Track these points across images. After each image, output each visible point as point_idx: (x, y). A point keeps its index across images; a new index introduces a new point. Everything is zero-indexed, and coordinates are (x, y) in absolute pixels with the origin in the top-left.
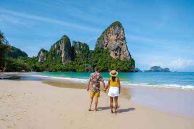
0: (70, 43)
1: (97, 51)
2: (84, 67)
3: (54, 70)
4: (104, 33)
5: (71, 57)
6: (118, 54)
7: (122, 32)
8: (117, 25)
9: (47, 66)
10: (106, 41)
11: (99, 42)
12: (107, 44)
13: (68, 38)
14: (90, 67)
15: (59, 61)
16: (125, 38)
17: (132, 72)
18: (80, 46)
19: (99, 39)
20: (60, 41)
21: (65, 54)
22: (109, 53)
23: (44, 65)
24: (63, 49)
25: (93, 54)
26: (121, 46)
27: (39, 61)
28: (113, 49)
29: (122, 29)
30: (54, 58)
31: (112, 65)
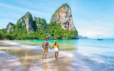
0: (32, 18)
1: (52, 25)
2: (46, 36)
3: (22, 39)
4: (56, 11)
5: (34, 29)
7: (70, 11)
8: (66, 6)
9: (16, 36)
10: (58, 18)
11: (53, 18)
12: (59, 20)
13: (30, 14)
14: (50, 36)
15: (24, 32)
16: (71, 15)
18: (40, 21)
19: (53, 16)
20: (24, 16)
21: (29, 26)
22: (61, 26)
23: (14, 34)
24: (28, 22)
25: (50, 27)
26: (69, 21)
27: (8, 31)
28: (63, 23)
29: (70, 9)
30: (20, 29)
31: (65, 34)
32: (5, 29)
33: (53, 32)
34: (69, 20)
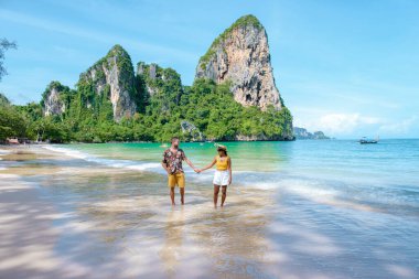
0: (132, 68)
1: (201, 89)
2: (179, 128)
3: (97, 139)
4: (216, 43)
5: (138, 104)
6: (254, 95)
7: (263, 41)
8: (249, 23)
9: (76, 129)
10: (223, 65)
11: (204, 67)
12: (224, 73)
13: (126, 53)
14: (193, 128)
15: (104, 114)
16: (269, 57)
17: (286, 139)
18: (158, 76)
19: (204, 59)
20: (105, 60)
21: (121, 95)
22: (232, 95)
23: (67, 124)
24: (117, 81)
25: (193, 97)
26: (260, 78)
28: (240, 83)
29: (262, 33)
30: (89, 106)
31: (247, 123)
32: (35, 107)
33: (205, 115)
34: (262, 74)
